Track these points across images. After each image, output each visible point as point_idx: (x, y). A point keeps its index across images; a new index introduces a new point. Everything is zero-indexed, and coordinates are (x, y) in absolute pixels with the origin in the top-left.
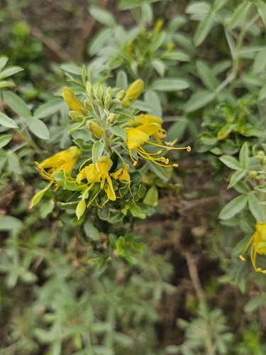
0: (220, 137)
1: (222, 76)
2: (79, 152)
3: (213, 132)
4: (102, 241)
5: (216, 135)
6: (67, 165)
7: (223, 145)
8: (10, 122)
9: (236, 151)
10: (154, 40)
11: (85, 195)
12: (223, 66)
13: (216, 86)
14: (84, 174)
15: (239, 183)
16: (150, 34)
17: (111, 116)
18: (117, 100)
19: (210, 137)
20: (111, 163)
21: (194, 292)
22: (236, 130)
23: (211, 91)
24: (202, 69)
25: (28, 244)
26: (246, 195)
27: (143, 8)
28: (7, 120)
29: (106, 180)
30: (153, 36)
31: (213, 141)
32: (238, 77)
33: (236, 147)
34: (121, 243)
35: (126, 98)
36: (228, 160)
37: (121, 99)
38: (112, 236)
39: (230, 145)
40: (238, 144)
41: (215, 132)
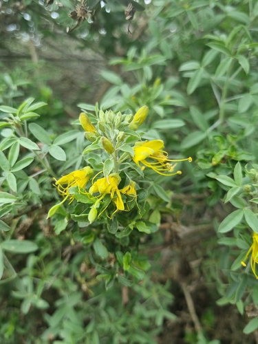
0: (214, 163)
1: (212, 122)
2: (91, 171)
3: (208, 158)
4: (110, 260)
5: (211, 162)
6: (81, 181)
7: (217, 170)
8: (34, 146)
9: (230, 173)
10: (153, 93)
11: (96, 205)
12: (211, 114)
13: (206, 129)
14: (96, 186)
15: (235, 198)
16: (150, 89)
17: (121, 134)
18: (126, 122)
19: (206, 162)
20: (119, 179)
21: (192, 325)
22: (228, 155)
23: (203, 132)
24: (195, 113)
25: (41, 274)
26: (242, 209)
27: (144, 69)
28: (30, 144)
29: (115, 193)
30: (152, 90)
31: (209, 166)
32: (225, 122)
33: (230, 169)
34: (128, 260)
35: (133, 122)
36: (224, 179)
37: (130, 122)
38: (119, 254)
39: (223, 168)
40: (231, 167)
41: (210, 158)
